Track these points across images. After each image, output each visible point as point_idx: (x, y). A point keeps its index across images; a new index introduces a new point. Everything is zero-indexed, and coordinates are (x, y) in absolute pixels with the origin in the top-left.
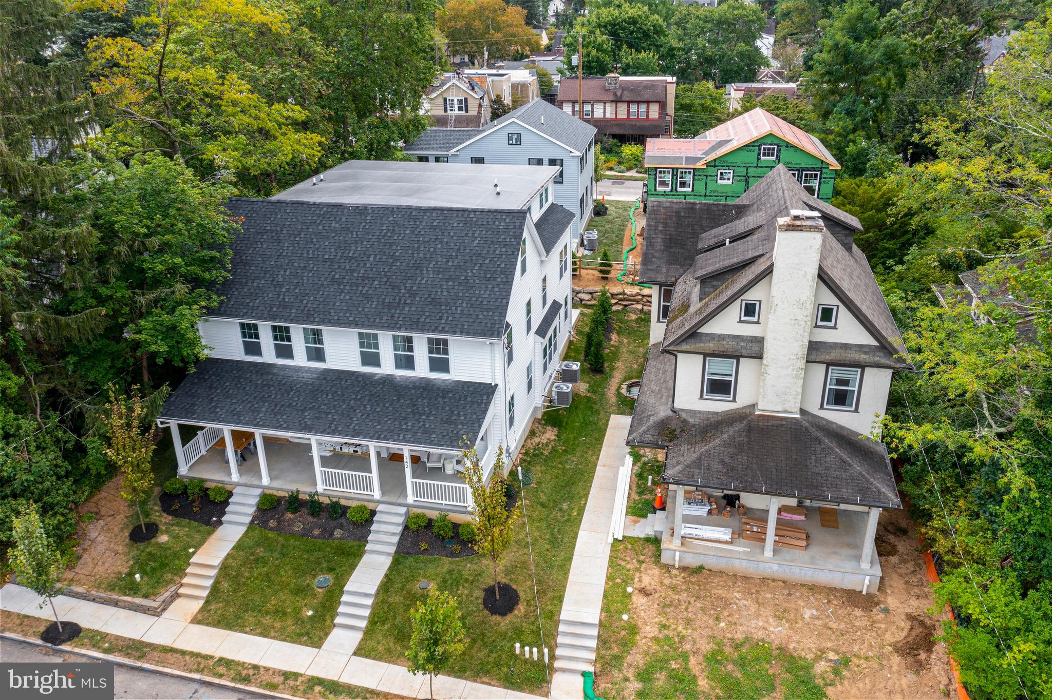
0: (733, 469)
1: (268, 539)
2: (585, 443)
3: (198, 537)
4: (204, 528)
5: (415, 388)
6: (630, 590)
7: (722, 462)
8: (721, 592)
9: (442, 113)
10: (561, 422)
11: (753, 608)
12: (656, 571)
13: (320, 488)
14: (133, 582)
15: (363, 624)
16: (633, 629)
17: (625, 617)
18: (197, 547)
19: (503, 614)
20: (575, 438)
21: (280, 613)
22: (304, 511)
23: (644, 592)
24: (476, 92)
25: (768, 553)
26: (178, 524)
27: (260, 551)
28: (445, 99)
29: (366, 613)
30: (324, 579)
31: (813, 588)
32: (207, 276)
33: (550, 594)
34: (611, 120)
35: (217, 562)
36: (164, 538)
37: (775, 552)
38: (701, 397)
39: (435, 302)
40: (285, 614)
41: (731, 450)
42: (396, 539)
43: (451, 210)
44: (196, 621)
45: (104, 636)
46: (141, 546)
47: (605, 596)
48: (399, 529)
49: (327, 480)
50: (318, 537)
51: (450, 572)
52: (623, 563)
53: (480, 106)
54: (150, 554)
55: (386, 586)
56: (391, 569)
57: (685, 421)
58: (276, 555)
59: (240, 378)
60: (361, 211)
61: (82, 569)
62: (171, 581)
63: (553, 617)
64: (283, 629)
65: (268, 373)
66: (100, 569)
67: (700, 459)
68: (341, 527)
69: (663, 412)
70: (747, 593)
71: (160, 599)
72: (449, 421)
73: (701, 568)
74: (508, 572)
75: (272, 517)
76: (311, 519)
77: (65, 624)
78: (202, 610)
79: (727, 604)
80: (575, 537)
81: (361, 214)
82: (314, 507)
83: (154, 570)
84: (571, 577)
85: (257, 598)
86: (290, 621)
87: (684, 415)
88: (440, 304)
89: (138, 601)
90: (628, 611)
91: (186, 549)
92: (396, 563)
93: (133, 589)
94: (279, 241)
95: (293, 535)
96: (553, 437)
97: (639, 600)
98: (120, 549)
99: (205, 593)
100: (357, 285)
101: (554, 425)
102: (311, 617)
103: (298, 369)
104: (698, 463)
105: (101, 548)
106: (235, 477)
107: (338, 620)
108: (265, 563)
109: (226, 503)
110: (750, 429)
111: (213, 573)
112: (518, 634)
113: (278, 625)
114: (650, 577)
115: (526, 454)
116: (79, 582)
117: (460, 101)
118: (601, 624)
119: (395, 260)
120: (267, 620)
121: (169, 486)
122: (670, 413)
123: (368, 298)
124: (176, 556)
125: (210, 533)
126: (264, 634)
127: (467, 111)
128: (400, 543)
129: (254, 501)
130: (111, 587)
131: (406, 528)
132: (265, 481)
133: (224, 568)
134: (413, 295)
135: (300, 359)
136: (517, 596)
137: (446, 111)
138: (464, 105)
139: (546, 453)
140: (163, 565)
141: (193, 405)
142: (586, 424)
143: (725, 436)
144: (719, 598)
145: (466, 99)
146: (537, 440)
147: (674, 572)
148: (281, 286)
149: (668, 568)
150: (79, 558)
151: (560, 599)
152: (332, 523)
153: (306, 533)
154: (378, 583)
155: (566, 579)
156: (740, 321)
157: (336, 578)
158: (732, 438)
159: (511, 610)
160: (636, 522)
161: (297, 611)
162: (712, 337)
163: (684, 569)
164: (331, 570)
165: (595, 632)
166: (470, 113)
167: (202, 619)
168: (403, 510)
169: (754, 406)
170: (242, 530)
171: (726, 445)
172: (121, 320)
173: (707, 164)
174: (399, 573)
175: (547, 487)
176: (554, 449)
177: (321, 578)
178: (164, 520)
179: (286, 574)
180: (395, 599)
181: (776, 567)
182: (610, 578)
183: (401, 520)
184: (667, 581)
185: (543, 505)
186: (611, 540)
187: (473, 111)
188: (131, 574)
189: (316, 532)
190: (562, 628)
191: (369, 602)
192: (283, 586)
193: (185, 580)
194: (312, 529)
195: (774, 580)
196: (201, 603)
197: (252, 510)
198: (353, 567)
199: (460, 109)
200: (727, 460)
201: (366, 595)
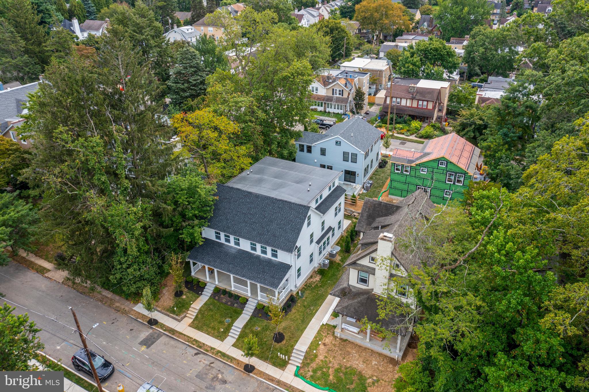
0: (357, 312)
1: (214, 303)
2: (329, 283)
3: (194, 298)
4: (196, 295)
5: (266, 262)
6: (320, 343)
7: (355, 308)
8: (349, 350)
9: (331, 95)
10: (324, 273)
11: (357, 356)
12: (332, 338)
13: (233, 289)
14: (174, 310)
15: (237, 337)
16: (316, 356)
17: (315, 351)
18: (193, 302)
19: (278, 343)
20: (326, 281)
21: (214, 328)
22: (227, 295)
23: (324, 344)
24: (347, 88)
25: (368, 340)
26: (189, 293)
27: (211, 307)
28: (333, 89)
29: (238, 334)
30: (228, 320)
31: (380, 355)
32: (205, 216)
33: (294, 339)
34: (409, 107)
35: (198, 308)
36: (184, 297)
37: (370, 340)
38: (358, 283)
39: (274, 236)
40: (215, 329)
41: (359, 305)
42: (252, 311)
43: (286, 201)
44: (190, 326)
45: (164, 325)
46: (178, 298)
47: (311, 343)
48: (254, 308)
49: (235, 287)
50: (229, 305)
51: (266, 326)
52: (322, 333)
53: (349, 94)
54: (180, 301)
55: (245, 327)
56: (249, 321)
57: (351, 290)
58: (216, 309)
59: (213, 247)
60: (257, 196)
61: (161, 303)
62: (184, 312)
63: (292, 347)
64: (214, 333)
65: (222, 247)
66: (165, 304)
67: (348, 306)
68: (237, 303)
69: (345, 285)
70: (357, 352)
71: (181, 317)
72: (273, 277)
73: (347, 340)
74: (284, 329)
75: (217, 296)
76: (228, 298)
77: (154, 320)
78: (192, 322)
79: (349, 353)
80: (310, 321)
81: (257, 198)
82: (230, 295)
83: (180, 307)
84: (303, 335)
85: (208, 322)
86: (216, 332)
87: (351, 288)
88: (276, 237)
89: (174, 316)
90: (316, 350)
91: (190, 302)
92: (251, 319)
93: (173, 312)
94: (230, 203)
95: (222, 303)
96: (318, 280)
97: (322, 347)
98: (171, 298)
99: (194, 317)
100: (252, 224)
101: (320, 274)
102: (222, 332)
103: (231, 247)
104: (346, 307)
105: (166, 297)
106: (208, 280)
107: (230, 334)
108: (212, 311)
109: (204, 288)
110: (368, 298)
111: (197, 311)
112: (281, 350)
113: (212, 332)
114: (328, 340)
115: (306, 285)
116: (159, 307)
117: (340, 91)
118: (306, 352)
119: (265, 218)
120: (210, 330)
121: (189, 279)
122: (347, 286)
123: (254, 230)
124: (187, 303)
125: (198, 297)
126: (208, 334)
127: (342, 95)
128: (253, 312)
129: (213, 289)
130: (168, 310)
131: (256, 308)
132: (217, 283)
133: (200, 310)
134: (268, 232)
135: (232, 244)
136: (284, 337)
137: (333, 94)
138: (342, 92)
139: (313, 286)
140: (183, 306)
141: (197, 255)
142: (334, 275)
143: (359, 299)
144: (348, 352)
145: (343, 90)
146: (312, 280)
147: (338, 339)
148: (228, 220)
149: (336, 337)
150: (160, 299)
151: (297, 341)
152: (235, 302)
153: (226, 303)
154: (244, 325)
155: (301, 335)
156: (370, 262)
157: (232, 321)
158: (361, 300)
159: (281, 342)
160: (333, 319)
161: (219, 329)
162: (360, 265)
163: (341, 339)
164: (231, 317)
165: (304, 354)
166: (344, 97)
167: (192, 325)
168: (256, 301)
169: (373, 289)
170: (208, 298)
171: (358, 302)
172: (178, 228)
173: (416, 165)
174: (251, 322)
175: (308, 300)
176: (317, 285)
177: (227, 319)
178: (185, 290)
179: (217, 316)
180: (247, 331)
181: (369, 345)
182: (315, 337)
183: (255, 305)
184: (333, 342)
185: (304, 306)
186: (321, 324)
187: (345, 96)
188: (173, 307)
189: (229, 304)
190: (294, 351)
191: (240, 330)
192: (216, 320)
193: (189, 312)
194: (228, 302)
195: (369, 349)
196: (192, 320)
197: (211, 292)
198: (238, 318)
199: (340, 94)
200: (356, 308)
201: (239, 328)
